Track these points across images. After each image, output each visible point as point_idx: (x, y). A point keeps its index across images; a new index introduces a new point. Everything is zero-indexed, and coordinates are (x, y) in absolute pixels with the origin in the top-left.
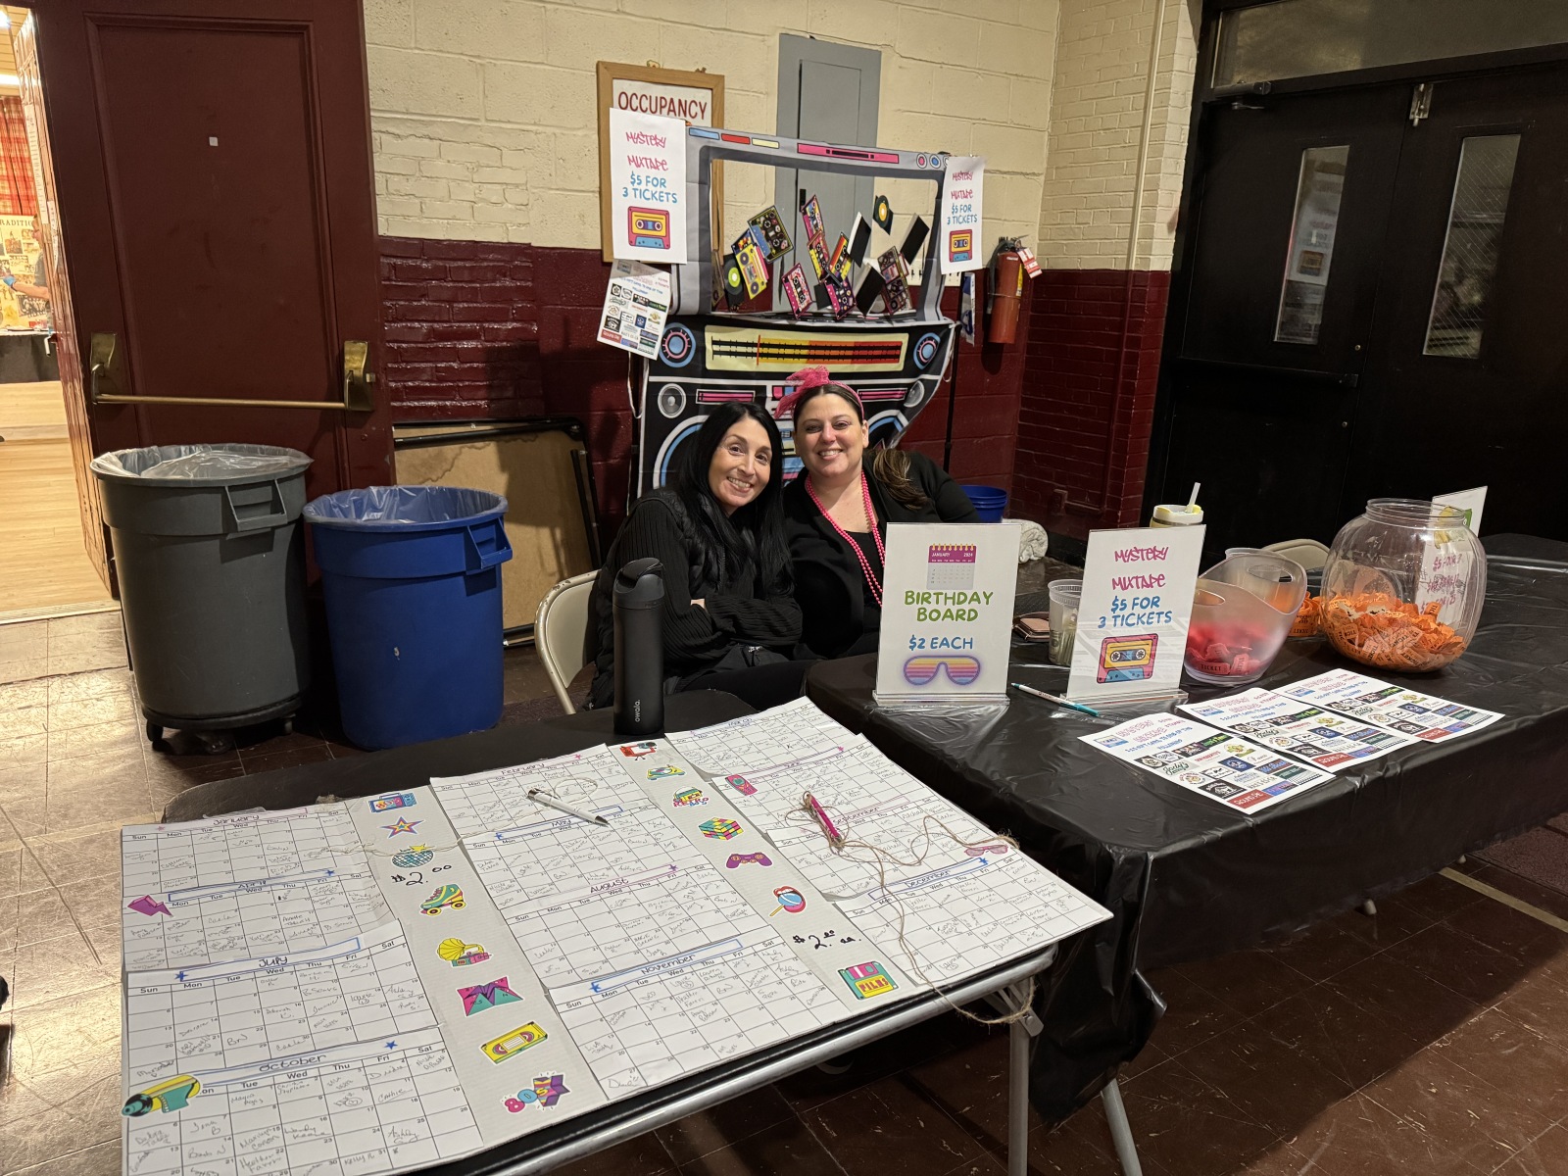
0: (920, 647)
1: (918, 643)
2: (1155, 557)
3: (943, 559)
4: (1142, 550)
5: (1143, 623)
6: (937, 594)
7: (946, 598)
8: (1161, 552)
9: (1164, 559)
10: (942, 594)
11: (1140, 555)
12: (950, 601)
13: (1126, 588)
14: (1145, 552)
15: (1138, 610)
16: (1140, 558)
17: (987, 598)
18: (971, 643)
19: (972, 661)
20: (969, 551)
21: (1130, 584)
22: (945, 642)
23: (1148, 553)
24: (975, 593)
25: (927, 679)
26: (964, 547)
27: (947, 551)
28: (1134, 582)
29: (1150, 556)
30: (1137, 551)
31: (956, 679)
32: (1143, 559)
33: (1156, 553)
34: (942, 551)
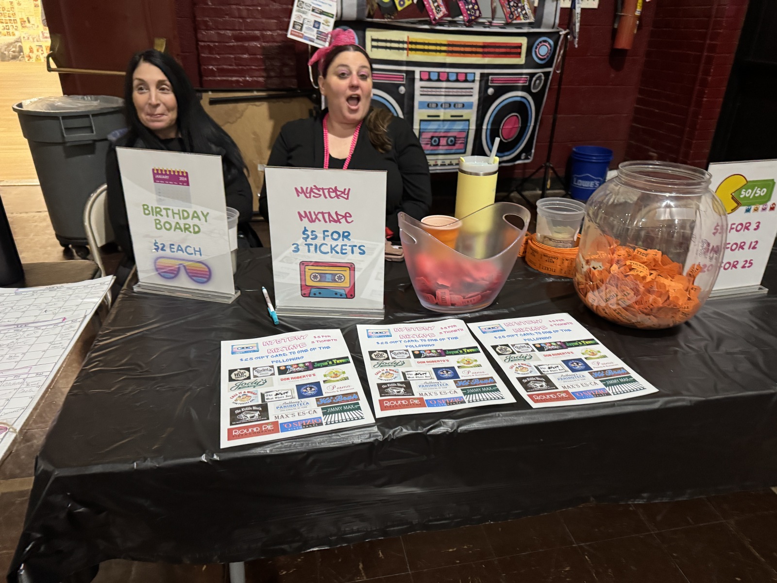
0: (162, 249)
1: (160, 246)
2: (337, 196)
3: (165, 181)
4: (323, 189)
5: (337, 253)
6: (167, 209)
7: (174, 213)
8: (343, 193)
9: (347, 199)
10: (169, 209)
11: (321, 193)
12: (177, 216)
13: (314, 221)
14: (326, 191)
15: (329, 241)
16: (323, 196)
17: (205, 216)
18: (200, 251)
19: (203, 266)
20: (183, 176)
21: (317, 218)
22: (179, 249)
23: (329, 192)
24: (195, 212)
25: (173, 275)
26: (178, 172)
27: (166, 174)
28: (320, 216)
29: (333, 195)
30: (318, 189)
31: (194, 278)
32: (326, 197)
33: (339, 193)
34: (162, 174)
